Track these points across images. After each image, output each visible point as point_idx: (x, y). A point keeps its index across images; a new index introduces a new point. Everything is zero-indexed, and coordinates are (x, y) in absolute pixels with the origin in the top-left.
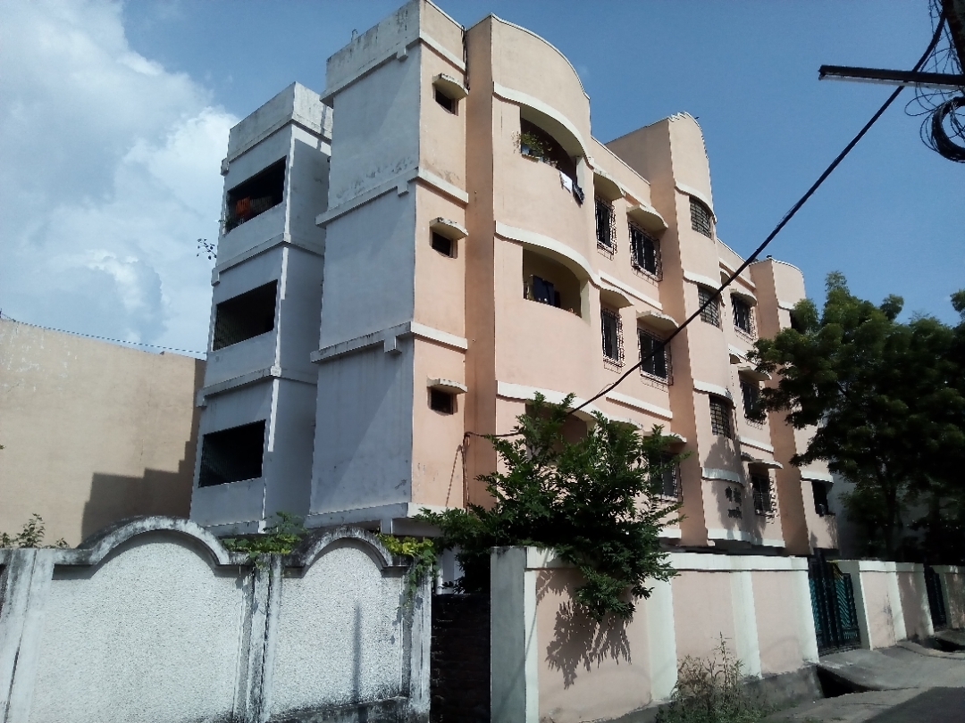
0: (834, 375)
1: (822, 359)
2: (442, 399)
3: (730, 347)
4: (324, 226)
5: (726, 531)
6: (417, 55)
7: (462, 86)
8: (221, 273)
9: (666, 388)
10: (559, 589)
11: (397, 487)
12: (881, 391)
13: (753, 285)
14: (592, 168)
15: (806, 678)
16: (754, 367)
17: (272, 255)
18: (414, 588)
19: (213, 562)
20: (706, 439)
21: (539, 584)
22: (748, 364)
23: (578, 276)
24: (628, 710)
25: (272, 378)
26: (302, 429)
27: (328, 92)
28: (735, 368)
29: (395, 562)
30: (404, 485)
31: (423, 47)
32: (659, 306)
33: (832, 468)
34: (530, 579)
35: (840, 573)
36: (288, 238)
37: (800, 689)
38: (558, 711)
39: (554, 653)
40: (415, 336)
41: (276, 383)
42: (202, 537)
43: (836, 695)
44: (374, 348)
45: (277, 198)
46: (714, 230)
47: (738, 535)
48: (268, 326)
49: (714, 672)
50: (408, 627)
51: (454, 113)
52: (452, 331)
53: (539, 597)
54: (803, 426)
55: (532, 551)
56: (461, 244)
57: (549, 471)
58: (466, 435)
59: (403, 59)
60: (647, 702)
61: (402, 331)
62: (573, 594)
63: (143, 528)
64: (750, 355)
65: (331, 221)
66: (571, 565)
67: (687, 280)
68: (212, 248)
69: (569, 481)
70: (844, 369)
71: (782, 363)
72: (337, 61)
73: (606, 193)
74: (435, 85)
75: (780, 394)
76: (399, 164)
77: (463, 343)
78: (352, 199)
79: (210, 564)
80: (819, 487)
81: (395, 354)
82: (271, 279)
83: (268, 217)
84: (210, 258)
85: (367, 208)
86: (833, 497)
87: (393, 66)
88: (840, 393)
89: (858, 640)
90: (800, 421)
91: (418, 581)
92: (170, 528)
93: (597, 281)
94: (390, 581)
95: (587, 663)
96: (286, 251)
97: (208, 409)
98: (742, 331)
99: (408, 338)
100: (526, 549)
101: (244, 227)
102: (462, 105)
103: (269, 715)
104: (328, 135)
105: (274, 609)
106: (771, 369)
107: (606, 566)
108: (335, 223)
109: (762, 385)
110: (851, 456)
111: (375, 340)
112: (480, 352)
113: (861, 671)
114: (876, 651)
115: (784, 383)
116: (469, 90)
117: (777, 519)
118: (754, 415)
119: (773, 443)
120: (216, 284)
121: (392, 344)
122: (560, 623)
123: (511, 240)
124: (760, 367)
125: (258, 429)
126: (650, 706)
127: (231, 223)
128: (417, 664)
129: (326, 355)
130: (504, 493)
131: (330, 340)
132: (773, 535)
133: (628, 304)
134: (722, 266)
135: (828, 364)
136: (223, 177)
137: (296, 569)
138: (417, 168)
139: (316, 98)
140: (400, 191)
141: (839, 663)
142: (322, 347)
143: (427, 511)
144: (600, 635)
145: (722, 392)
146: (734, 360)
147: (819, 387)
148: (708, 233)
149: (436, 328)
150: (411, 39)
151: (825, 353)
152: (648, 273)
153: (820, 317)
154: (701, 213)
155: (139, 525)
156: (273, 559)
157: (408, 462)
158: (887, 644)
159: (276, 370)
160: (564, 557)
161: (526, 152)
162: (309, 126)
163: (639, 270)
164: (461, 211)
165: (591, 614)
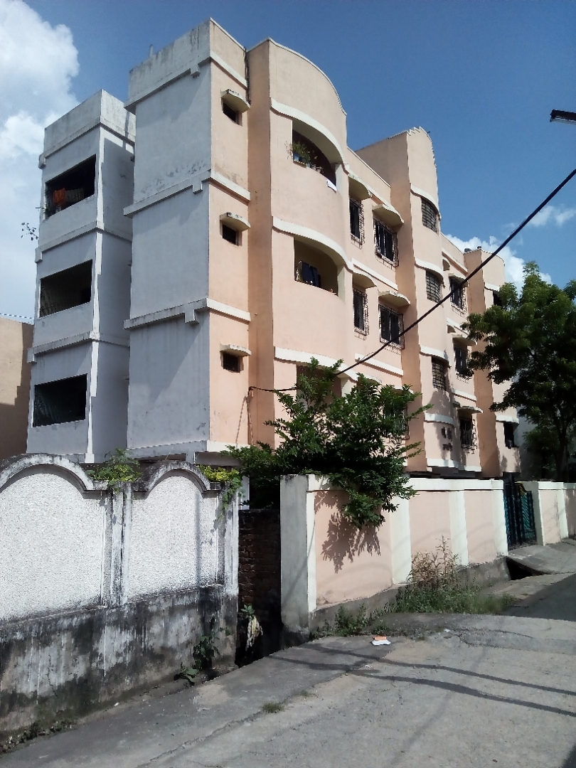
0: (527, 343)
1: (519, 330)
2: (231, 361)
3: (448, 319)
4: (131, 216)
5: (442, 461)
6: (208, 71)
7: (245, 100)
8: (44, 252)
9: (399, 352)
10: (331, 504)
11: (198, 429)
12: (560, 355)
13: (466, 270)
14: (347, 173)
15: (499, 566)
16: (465, 336)
17: (87, 238)
18: (226, 506)
19: (81, 487)
20: (428, 391)
21: (317, 500)
22: (460, 333)
23: (336, 262)
24: (378, 590)
25: (90, 341)
26: (118, 383)
27: (131, 101)
28: (451, 336)
29: (212, 487)
30: (204, 426)
31: (212, 64)
32: (396, 286)
33: (521, 413)
34: (311, 498)
35: (525, 491)
36: (101, 225)
37: (495, 574)
38: (329, 592)
39: (328, 548)
40: (209, 310)
41: (95, 346)
42: (73, 470)
43: (520, 578)
44: (178, 319)
45: (89, 191)
46: (438, 226)
47: (451, 464)
48: (86, 297)
49: (436, 563)
50: (223, 534)
51: (238, 124)
52: (239, 306)
53: (316, 509)
54: (502, 381)
55: (312, 477)
56: (245, 234)
57: (321, 418)
58: (250, 389)
59: (196, 75)
60: (390, 585)
61: (199, 306)
62: (341, 508)
63: (30, 463)
64: (464, 326)
65: (137, 212)
66: (340, 488)
67: (418, 266)
68: (33, 231)
69: (337, 426)
70: (535, 338)
71: (488, 332)
72: (138, 74)
73: (357, 193)
74: (223, 99)
75: (485, 356)
76: (194, 165)
77: (246, 316)
78: (153, 195)
79: (79, 489)
80: (509, 428)
81: (194, 325)
82: (87, 259)
83: (82, 205)
84: (32, 239)
85: (166, 203)
86: (520, 435)
87: (188, 80)
88: (530, 356)
89: (535, 538)
90: (500, 377)
91: (229, 500)
92: (50, 463)
93: (351, 267)
94: (207, 500)
95: (350, 557)
96: (99, 236)
97: (38, 365)
98: (456, 307)
99: (204, 312)
100: (308, 477)
101: (61, 215)
102: (245, 115)
103: (126, 598)
104: (131, 137)
105: (127, 521)
106: (479, 337)
107: (364, 489)
108: (140, 214)
109: (470, 348)
110: (536, 404)
111: (177, 313)
112: (261, 323)
113: (537, 560)
114: (547, 546)
115: (488, 348)
116: (249, 102)
117: (477, 451)
118: (464, 372)
119: (475, 394)
120: (38, 262)
121: (191, 317)
122: (332, 527)
123: (285, 233)
124: (471, 336)
125: (82, 382)
126: (393, 588)
127: (50, 212)
128: (229, 560)
129: (136, 324)
130: (288, 435)
131: (140, 310)
132: (474, 462)
133: (373, 286)
134: (444, 255)
135: (523, 334)
136: (41, 170)
137: (142, 493)
138: (210, 170)
139: (120, 105)
140: (195, 189)
141: (524, 555)
142: (132, 316)
143: (232, 448)
144: (359, 537)
145: (441, 355)
146: (451, 329)
147: (514, 352)
148: (433, 228)
149: (226, 304)
150: (203, 58)
151: (520, 325)
152: (388, 260)
153: (518, 297)
154: (430, 210)
155: (27, 461)
156: (125, 485)
157: (206, 409)
158: (556, 540)
159: (95, 334)
160: (334, 482)
161: (297, 160)
162: (115, 129)
163: (381, 257)
164: (245, 207)
165: (353, 523)
